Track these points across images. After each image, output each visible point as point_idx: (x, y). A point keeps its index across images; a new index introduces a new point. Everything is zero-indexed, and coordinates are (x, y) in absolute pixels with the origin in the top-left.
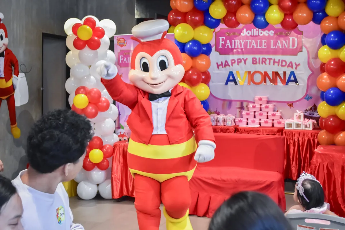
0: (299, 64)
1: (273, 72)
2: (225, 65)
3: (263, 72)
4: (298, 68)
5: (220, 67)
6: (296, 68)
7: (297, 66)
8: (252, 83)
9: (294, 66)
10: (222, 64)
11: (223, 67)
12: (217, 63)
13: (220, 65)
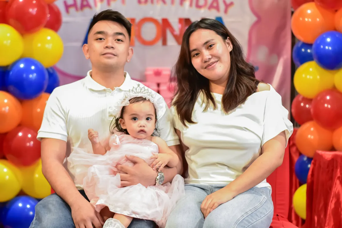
0: (232, 4)
1: (181, 20)
2: (83, 7)
3: (159, 18)
4: (231, 10)
5: (72, 10)
6: (226, 11)
7: (227, 6)
8: (137, 43)
9: (222, 7)
10: (75, 5)
11: (77, 9)
12: (65, 3)
13: (71, 6)
